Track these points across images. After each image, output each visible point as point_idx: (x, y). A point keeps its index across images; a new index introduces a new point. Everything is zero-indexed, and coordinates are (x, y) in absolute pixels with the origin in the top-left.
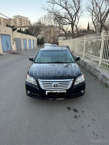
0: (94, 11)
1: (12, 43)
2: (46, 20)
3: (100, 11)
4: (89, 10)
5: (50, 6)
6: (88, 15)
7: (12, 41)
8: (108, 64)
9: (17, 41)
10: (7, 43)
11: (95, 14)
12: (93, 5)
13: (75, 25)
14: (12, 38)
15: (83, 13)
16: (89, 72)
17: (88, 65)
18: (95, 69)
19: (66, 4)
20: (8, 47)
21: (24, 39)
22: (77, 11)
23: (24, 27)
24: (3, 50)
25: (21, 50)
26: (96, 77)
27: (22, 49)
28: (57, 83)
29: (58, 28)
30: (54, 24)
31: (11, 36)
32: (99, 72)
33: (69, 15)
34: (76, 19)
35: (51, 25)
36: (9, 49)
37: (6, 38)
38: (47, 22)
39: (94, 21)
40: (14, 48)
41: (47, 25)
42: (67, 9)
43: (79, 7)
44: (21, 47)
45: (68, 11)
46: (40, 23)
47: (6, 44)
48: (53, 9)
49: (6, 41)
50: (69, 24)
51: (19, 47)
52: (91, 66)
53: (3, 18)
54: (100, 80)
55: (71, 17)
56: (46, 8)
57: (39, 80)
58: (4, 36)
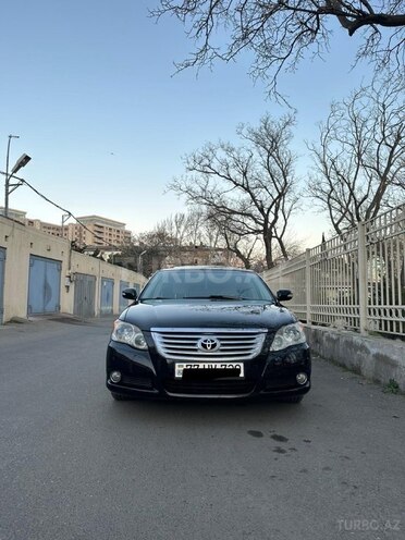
0: (332, 194)
1: (63, 289)
2: (183, 227)
3: (352, 194)
4: (319, 194)
5: (196, 180)
6: (316, 209)
7: (65, 281)
8: (401, 319)
9: (82, 281)
10: (46, 287)
11: (338, 206)
12: (328, 178)
13: (276, 237)
14: (65, 272)
15: (299, 203)
16: (332, 360)
17: (324, 339)
18: (350, 344)
19: (245, 174)
20: (49, 299)
21: (103, 279)
22: (281, 195)
23: (107, 249)
24: (29, 307)
25: (91, 314)
26: (357, 371)
27: (96, 309)
28: (214, 337)
29: (220, 252)
30: (208, 240)
31: (65, 265)
32: (363, 348)
33: (256, 205)
34: (276, 217)
35: (198, 244)
36: (51, 307)
37: (46, 270)
38: (186, 234)
39: (336, 222)
40: (67, 303)
41: (185, 242)
42: (247, 189)
43: (286, 183)
44: (91, 303)
45: (251, 194)
46: (161, 235)
47: (42, 289)
48: (204, 190)
49: (45, 281)
50: (257, 232)
51: (85, 304)
52: (334, 337)
53: (41, 223)
54: (371, 374)
55: (261, 210)
56: (183, 187)
57: (152, 329)
58: (40, 264)
